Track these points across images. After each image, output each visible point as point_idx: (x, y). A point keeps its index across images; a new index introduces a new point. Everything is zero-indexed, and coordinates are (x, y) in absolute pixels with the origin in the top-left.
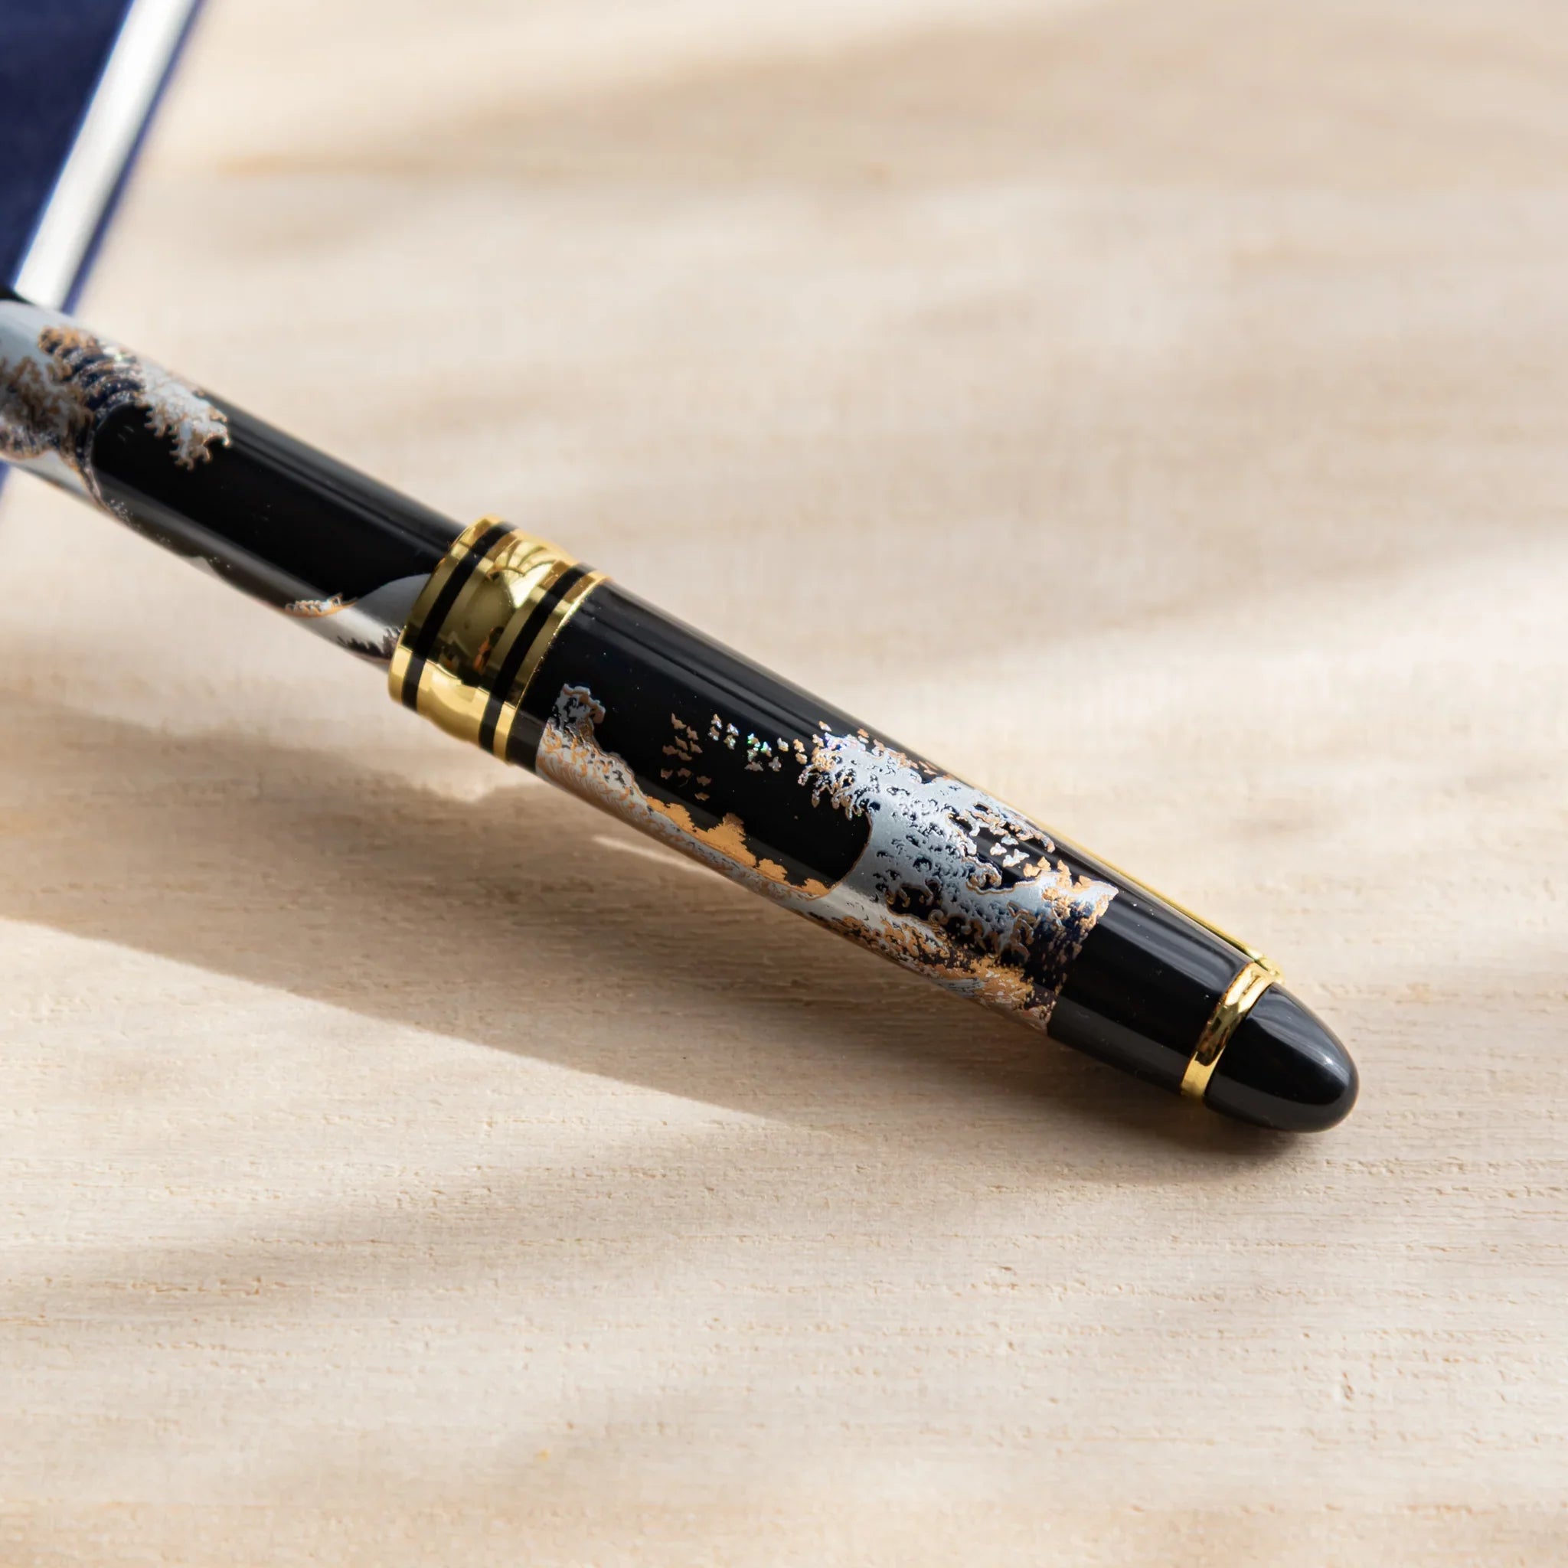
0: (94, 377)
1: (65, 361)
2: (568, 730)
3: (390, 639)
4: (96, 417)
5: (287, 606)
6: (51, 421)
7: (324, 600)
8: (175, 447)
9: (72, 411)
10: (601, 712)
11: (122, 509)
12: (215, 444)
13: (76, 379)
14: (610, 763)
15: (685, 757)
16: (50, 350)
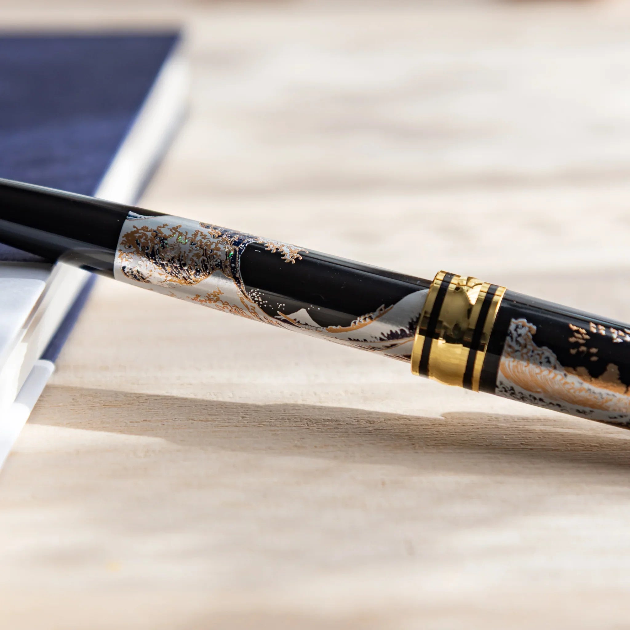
1: (216, 231)
4: (239, 249)
8: (284, 256)
9: (226, 248)
10: (533, 329)
12: (302, 253)
13: (225, 236)
14: (543, 354)
15: (582, 341)
16: (207, 228)
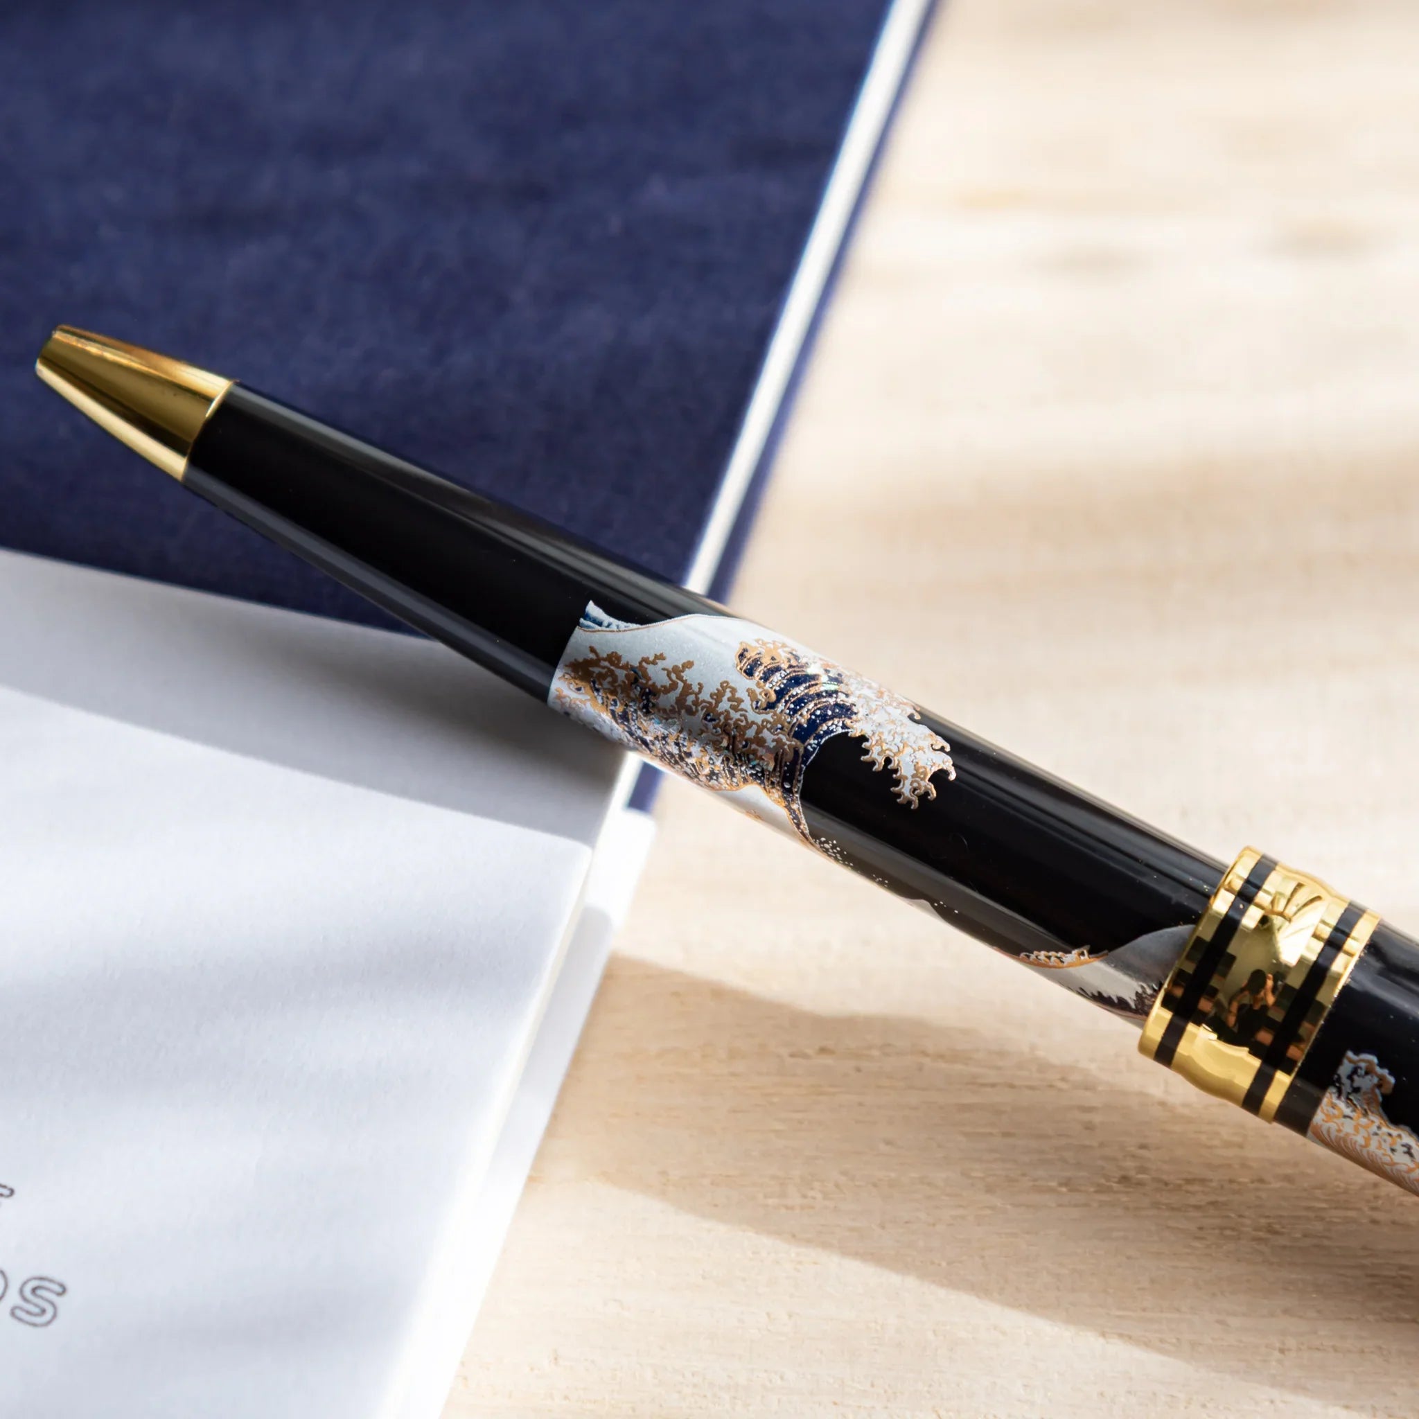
0: (800, 702)
1: (768, 685)
2: (1351, 1100)
3: (1144, 996)
4: (805, 749)
5: (1022, 955)
6: (755, 752)
7: (1068, 952)
8: (897, 782)
9: (778, 741)
10: (1389, 1082)
11: (834, 847)
12: (939, 777)
13: (781, 706)
14: (1399, 1136)
16: (749, 673)
